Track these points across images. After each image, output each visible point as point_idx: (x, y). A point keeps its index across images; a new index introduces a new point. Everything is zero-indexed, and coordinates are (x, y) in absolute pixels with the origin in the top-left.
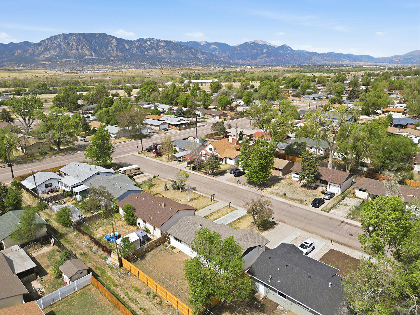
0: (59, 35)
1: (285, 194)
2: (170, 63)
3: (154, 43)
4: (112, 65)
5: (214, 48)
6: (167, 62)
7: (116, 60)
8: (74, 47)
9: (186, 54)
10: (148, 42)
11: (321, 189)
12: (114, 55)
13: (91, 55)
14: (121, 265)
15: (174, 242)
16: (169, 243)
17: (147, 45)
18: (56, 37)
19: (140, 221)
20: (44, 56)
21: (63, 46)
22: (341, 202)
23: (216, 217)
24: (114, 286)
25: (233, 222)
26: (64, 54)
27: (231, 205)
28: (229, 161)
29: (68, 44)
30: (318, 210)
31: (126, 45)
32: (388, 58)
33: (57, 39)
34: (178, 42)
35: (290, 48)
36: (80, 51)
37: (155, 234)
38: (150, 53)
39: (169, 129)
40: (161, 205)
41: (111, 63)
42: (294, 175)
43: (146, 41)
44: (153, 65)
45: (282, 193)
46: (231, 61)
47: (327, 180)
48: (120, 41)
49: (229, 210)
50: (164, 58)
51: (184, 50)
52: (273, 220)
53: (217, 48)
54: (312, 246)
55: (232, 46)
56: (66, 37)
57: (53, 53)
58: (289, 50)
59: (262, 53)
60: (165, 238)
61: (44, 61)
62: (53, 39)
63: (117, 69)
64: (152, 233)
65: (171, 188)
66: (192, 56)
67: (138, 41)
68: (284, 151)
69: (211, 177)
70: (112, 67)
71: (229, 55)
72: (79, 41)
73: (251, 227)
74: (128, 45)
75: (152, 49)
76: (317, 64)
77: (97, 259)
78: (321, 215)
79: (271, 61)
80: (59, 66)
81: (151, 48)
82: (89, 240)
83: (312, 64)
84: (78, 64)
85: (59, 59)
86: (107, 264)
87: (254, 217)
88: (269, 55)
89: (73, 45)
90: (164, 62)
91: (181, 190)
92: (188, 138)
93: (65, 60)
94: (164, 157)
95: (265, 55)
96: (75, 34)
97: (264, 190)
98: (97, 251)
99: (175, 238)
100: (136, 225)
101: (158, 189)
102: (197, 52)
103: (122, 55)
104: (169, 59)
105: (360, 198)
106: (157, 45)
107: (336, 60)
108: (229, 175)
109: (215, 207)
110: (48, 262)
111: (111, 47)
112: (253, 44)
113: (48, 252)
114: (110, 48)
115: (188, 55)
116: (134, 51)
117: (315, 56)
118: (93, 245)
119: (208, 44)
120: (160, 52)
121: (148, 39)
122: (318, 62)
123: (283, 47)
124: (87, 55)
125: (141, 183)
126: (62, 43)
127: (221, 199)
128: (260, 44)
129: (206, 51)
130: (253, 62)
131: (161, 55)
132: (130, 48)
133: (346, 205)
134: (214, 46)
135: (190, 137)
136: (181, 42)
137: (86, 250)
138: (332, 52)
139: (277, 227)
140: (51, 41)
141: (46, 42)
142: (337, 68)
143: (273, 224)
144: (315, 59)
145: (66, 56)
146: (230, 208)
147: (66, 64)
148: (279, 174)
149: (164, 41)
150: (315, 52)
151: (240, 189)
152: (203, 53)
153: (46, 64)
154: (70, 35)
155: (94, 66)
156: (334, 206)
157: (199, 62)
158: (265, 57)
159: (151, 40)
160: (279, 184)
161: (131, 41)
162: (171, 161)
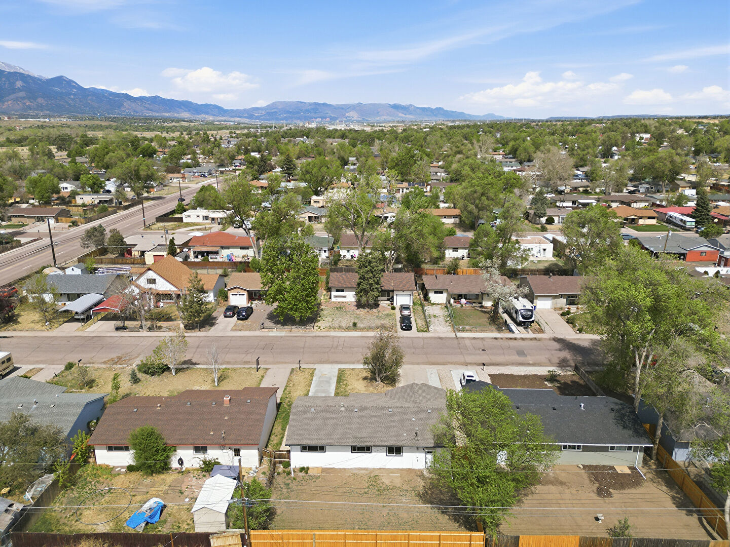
1: (355, 325)
11: (383, 304)
23: (301, 392)
25: (337, 388)
30: (414, 333)
40: (218, 402)
42: (334, 293)
45: (347, 325)
47: (392, 288)
49: (305, 375)
59: (14, 90)
65: (144, 376)
69: (197, 333)
78: (424, 338)
91: (173, 371)
92: (41, 270)
95: (22, 94)
97: (316, 328)
100: (168, 468)
105: (438, 304)
107: (166, 111)
108: (227, 322)
109: (275, 378)
117: (129, 103)
122: (136, 111)
127: (267, 363)
133: (435, 316)
142: (176, 124)
144: (130, 106)
146: (302, 371)
151: (275, 337)
156: (426, 322)
158: (23, 98)
160: (325, 313)
162: (56, 325)
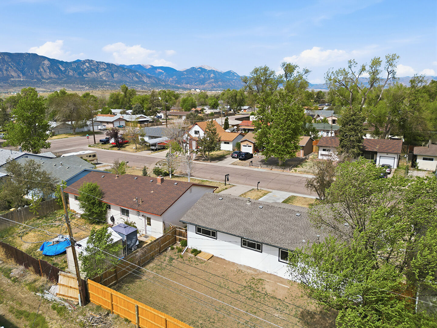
2: (112, 86)
3: (94, 65)
4: (44, 88)
5: (159, 72)
6: (109, 85)
7: (49, 82)
9: (131, 77)
10: (87, 64)
12: (47, 77)
13: (19, 77)
14: (86, 299)
16: (185, 244)
17: (85, 67)
31: (60, 66)
34: (121, 65)
35: (236, 74)
36: (5, 72)
38: (89, 76)
40: (154, 181)
42: (321, 152)
43: (84, 62)
44: (93, 88)
46: (179, 86)
48: (54, 62)
49: (260, 193)
50: (106, 81)
51: (128, 73)
53: (163, 72)
55: (178, 71)
59: (210, 78)
60: (173, 236)
63: (50, 92)
66: (137, 80)
67: (75, 62)
69: (207, 163)
71: (176, 79)
72: (3, 61)
74: (63, 67)
75: (92, 71)
79: (219, 87)
84: (2, 87)
86: (49, 302)
88: (216, 80)
90: (106, 85)
91: (170, 175)
95: (213, 80)
97: (293, 170)
99: (199, 231)
100: (105, 221)
102: (142, 75)
103: (56, 77)
104: (111, 82)
106: (97, 68)
108: (232, 160)
109: (235, 191)
111: (43, 68)
112: (200, 70)
114: (42, 70)
115: (133, 78)
116: (70, 73)
119: (154, 68)
120: (101, 74)
121: (86, 60)
123: (229, 73)
124: (13, 77)
127: (237, 183)
128: (207, 70)
129: (151, 75)
130: (202, 86)
131: (102, 78)
132: (66, 70)
134: (160, 70)
136: (124, 65)
149: (106, 63)
151: (257, 171)
152: (149, 77)
157: (144, 86)
158: (213, 82)
159: (90, 61)
160: (305, 164)
161: (66, 63)
162: (140, 151)
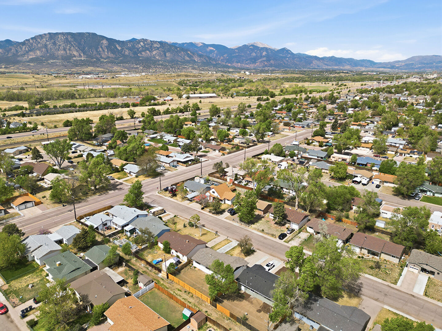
0: (45, 34)
1: (263, 230)
2: (165, 65)
3: (148, 45)
4: (102, 68)
5: (211, 50)
6: (162, 65)
7: (107, 61)
8: (61, 48)
9: (182, 56)
10: (142, 43)
11: (287, 225)
12: (105, 57)
13: (80, 56)
14: (168, 278)
15: (195, 264)
16: (192, 265)
17: (140, 46)
18: (41, 37)
19: (173, 251)
20: (28, 57)
21: (49, 46)
22: (297, 236)
23: (219, 247)
24: (167, 288)
25: (230, 250)
26: (51, 54)
27: (228, 238)
28: (227, 201)
29: (54, 44)
30: (282, 242)
31: (117, 46)
32: (389, 63)
33: (42, 38)
34: (173, 43)
35: (291, 51)
36: (68, 52)
37: (183, 259)
38: (143, 55)
39: (178, 166)
40: (186, 241)
41: (101, 65)
42: (271, 215)
43: (139, 41)
44: (147, 68)
45: (261, 229)
46: (229, 65)
47: (290, 220)
48: (111, 41)
49: (227, 242)
50: (158, 60)
51: (180, 52)
52: (254, 249)
53: (215, 50)
54: (273, 265)
55: (230, 49)
56: (52, 36)
57: (38, 53)
58: (289, 53)
59: (262, 57)
60: (189, 262)
61: (29, 62)
62: (38, 39)
63: (108, 73)
64: (181, 258)
65: (188, 226)
66: (188, 59)
67: (130, 41)
68: (267, 192)
69: (214, 216)
70: (103, 69)
71: (227, 57)
72: (67, 41)
73: (240, 254)
74: (120, 46)
75: (146, 51)
76: (318, 69)
77: (153, 274)
78: (283, 245)
79: (271, 65)
80: (45, 68)
81: (145, 49)
82: (146, 264)
83: (312, 69)
84: (66, 66)
85: (45, 60)
86: (159, 277)
87: (241, 248)
88: (268, 58)
89: (60, 45)
90: (159, 65)
91: (195, 227)
92: (194, 177)
93: (51, 61)
94: (179, 196)
95: (264, 59)
96: (62, 34)
97: (250, 227)
98: (152, 270)
99: (196, 262)
100: (170, 253)
101: (180, 226)
102: (194, 54)
103: (113, 57)
104: (163, 61)
105: (309, 233)
106: (151, 47)
107: (336, 65)
108: (227, 214)
109: (218, 240)
110: (126, 276)
111: (102, 47)
112: (252, 47)
113: (123, 271)
114: (100, 49)
115: (184, 57)
116: (126, 53)
117: (316, 61)
118: (148, 266)
119: (205, 46)
120: (154, 54)
121: (141, 40)
122: (318, 66)
123: (283, 50)
124: (75, 56)
125: (167, 221)
126: (48, 43)
127: (222, 234)
128: (259, 47)
129: (202, 54)
130: (252, 66)
131: (155, 58)
132: (122, 49)
133: (300, 238)
134: (212, 48)
135: (196, 176)
136: (177, 43)
137: (145, 269)
138: (334, 57)
139: (255, 253)
140: (36, 40)
141: (31, 42)
142: (337, 75)
143: (253, 252)
144: (316, 63)
145: (53, 57)
146: (227, 241)
147: (53, 65)
148: (261, 213)
149: (159, 42)
150: (316, 56)
151: (234, 225)
152: (200, 56)
153: (31, 66)
154: (57, 34)
155: (83, 68)
156: (292, 239)
157: (195, 65)
158: (264, 61)
159: (144, 40)
160: (260, 222)
161: (123, 42)
162: (184, 200)
